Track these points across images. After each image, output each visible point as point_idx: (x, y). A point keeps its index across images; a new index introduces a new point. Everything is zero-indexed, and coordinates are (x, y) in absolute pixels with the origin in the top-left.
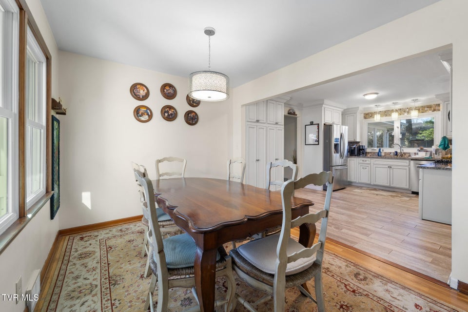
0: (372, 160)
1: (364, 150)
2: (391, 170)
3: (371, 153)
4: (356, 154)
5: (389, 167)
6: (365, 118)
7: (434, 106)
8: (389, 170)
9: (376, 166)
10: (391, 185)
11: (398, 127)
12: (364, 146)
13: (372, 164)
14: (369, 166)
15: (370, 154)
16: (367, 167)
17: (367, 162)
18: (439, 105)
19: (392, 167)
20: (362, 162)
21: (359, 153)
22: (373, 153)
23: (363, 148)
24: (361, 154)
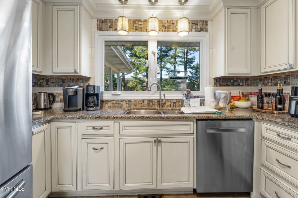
1: (97, 95)
2: (160, 148)
4: (80, 106)
5: (155, 141)
6: (100, 29)
8: (154, 148)
9: (126, 140)
10: (160, 187)
11: (154, 53)
12: (98, 87)
13: (116, 136)
14: (110, 140)
15: (110, 104)
17: (105, 131)
18: (206, 22)
19: (162, 140)
20: (91, 131)
21: (86, 105)
22: (114, 102)
23: (96, 92)
24: (91, 107)
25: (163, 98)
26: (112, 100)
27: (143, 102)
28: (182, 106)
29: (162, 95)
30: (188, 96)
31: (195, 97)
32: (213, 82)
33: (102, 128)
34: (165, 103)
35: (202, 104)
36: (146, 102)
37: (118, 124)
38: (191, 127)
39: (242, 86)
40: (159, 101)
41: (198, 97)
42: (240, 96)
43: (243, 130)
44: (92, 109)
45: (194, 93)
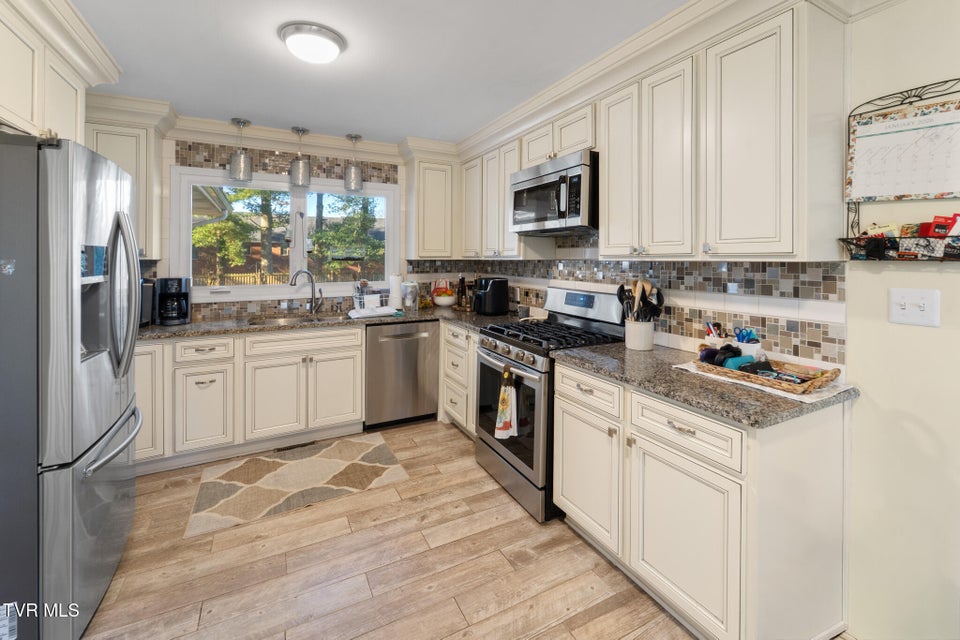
0: (239, 342)
1: (184, 295)
2: (311, 371)
3: (209, 304)
4: (147, 317)
5: (304, 360)
6: (182, 160)
7: (386, 168)
8: (303, 371)
9: (257, 364)
10: (312, 425)
12: (184, 280)
13: (239, 360)
14: (228, 367)
15: (205, 312)
16: (218, 377)
17: (219, 353)
18: (395, 168)
19: (315, 358)
20: (192, 355)
21: (160, 314)
22: (215, 306)
23: (183, 291)
24: (173, 318)
25: (318, 295)
26: (211, 304)
27: (279, 304)
28: (352, 307)
29: (317, 290)
30: (363, 290)
31: (374, 292)
32: (405, 267)
33: (212, 349)
34: (322, 304)
35: (383, 303)
36: (284, 305)
37: (241, 341)
38: (357, 337)
39: (450, 272)
40: (311, 301)
41: (379, 292)
42: (446, 288)
43: (425, 335)
44: (176, 322)
45: (374, 285)
